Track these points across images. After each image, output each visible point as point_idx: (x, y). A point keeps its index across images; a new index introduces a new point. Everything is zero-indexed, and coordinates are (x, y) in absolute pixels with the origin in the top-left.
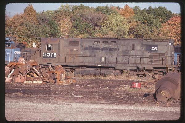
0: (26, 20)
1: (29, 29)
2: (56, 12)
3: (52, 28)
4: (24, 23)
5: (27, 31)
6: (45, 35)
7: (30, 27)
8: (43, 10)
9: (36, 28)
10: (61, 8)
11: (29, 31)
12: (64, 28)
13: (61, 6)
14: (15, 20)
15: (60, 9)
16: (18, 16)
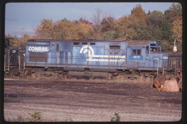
0: (134, 22)
1: (138, 32)
2: (168, 12)
3: (165, 30)
4: (132, 26)
5: (136, 34)
6: (157, 38)
7: (139, 29)
8: (149, 11)
9: (146, 31)
10: (172, 7)
11: (138, 33)
12: (178, 30)
13: (172, 5)
14: (122, 22)
15: (170, 8)
16: (125, 18)
